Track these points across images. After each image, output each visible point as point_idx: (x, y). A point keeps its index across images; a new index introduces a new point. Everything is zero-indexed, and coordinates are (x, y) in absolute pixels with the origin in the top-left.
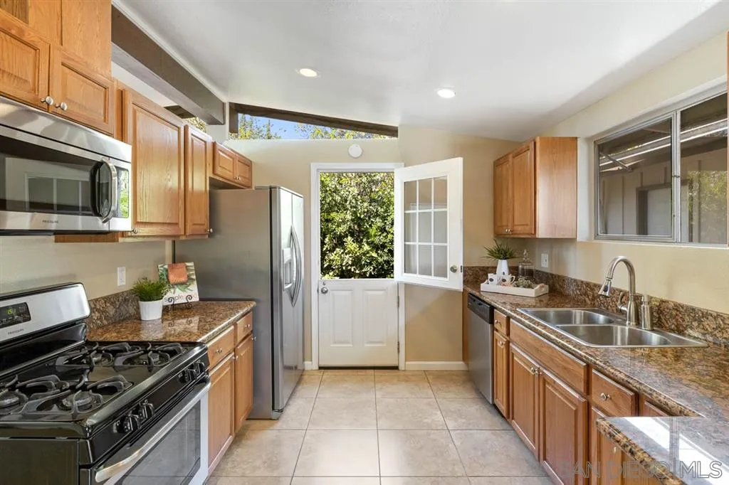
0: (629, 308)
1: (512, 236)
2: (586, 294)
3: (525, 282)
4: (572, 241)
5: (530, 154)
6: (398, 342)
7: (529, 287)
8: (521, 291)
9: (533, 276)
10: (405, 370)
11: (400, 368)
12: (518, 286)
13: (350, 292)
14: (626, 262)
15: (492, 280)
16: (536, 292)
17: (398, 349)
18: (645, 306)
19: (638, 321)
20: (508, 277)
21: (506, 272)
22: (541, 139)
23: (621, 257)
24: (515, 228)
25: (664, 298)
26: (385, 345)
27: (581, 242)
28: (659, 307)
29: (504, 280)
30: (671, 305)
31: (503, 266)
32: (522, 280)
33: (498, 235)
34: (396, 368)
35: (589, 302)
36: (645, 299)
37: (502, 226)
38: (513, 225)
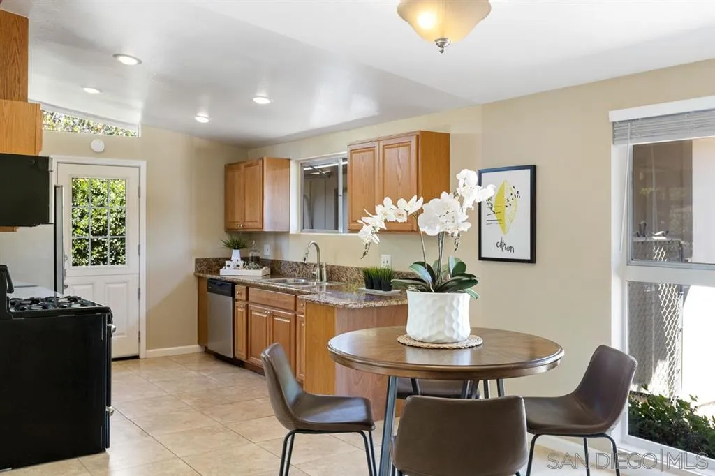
0: (317, 272)
1: (244, 230)
2: (295, 270)
3: (255, 266)
4: (287, 233)
5: (259, 167)
6: (139, 332)
7: (258, 269)
8: (252, 272)
9: (260, 262)
10: (145, 359)
11: (141, 357)
12: (250, 269)
13: (90, 286)
14: (316, 245)
15: (229, 266)
16: (263, 272)
17: (139, 338)
18: (324, 269)
19: (321, 280)
20: (241, 263)
21: (239, 259)
22: (267, 158)
23: (313, 242)
24: (246, 224)
25: (333, 264)
26: (126, 336)
27: (292, 235)
28: (331, 270)
29: (238, 266)
30: (336, 268)
31: (236, 255)
32: (252, 264)
33: (229, 230)
34: (137, 357)
35: (297, 275)
36: (324, 265)
37: (234, 222)
38: (245, 222)
